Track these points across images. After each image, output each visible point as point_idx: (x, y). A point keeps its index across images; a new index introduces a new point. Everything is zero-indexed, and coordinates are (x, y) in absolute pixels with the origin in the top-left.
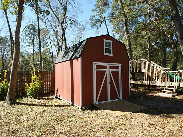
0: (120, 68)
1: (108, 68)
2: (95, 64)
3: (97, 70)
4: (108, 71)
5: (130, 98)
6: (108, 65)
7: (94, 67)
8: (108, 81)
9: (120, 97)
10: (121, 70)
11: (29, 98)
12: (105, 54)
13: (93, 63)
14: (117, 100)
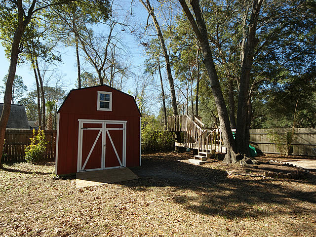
0: (125, 127)
1: (104, 126)
2: (81, 122)
3: (85, 129)
4: (104, 130)
5: (140, 165)
6: (104, 123)
7: (81, 126)
8: (104, 142)
9: (124, 164)
10: (126, 129)
11: (27, 163)
12: (99, 109)
13: (79, 120)
14: (118, 167)
